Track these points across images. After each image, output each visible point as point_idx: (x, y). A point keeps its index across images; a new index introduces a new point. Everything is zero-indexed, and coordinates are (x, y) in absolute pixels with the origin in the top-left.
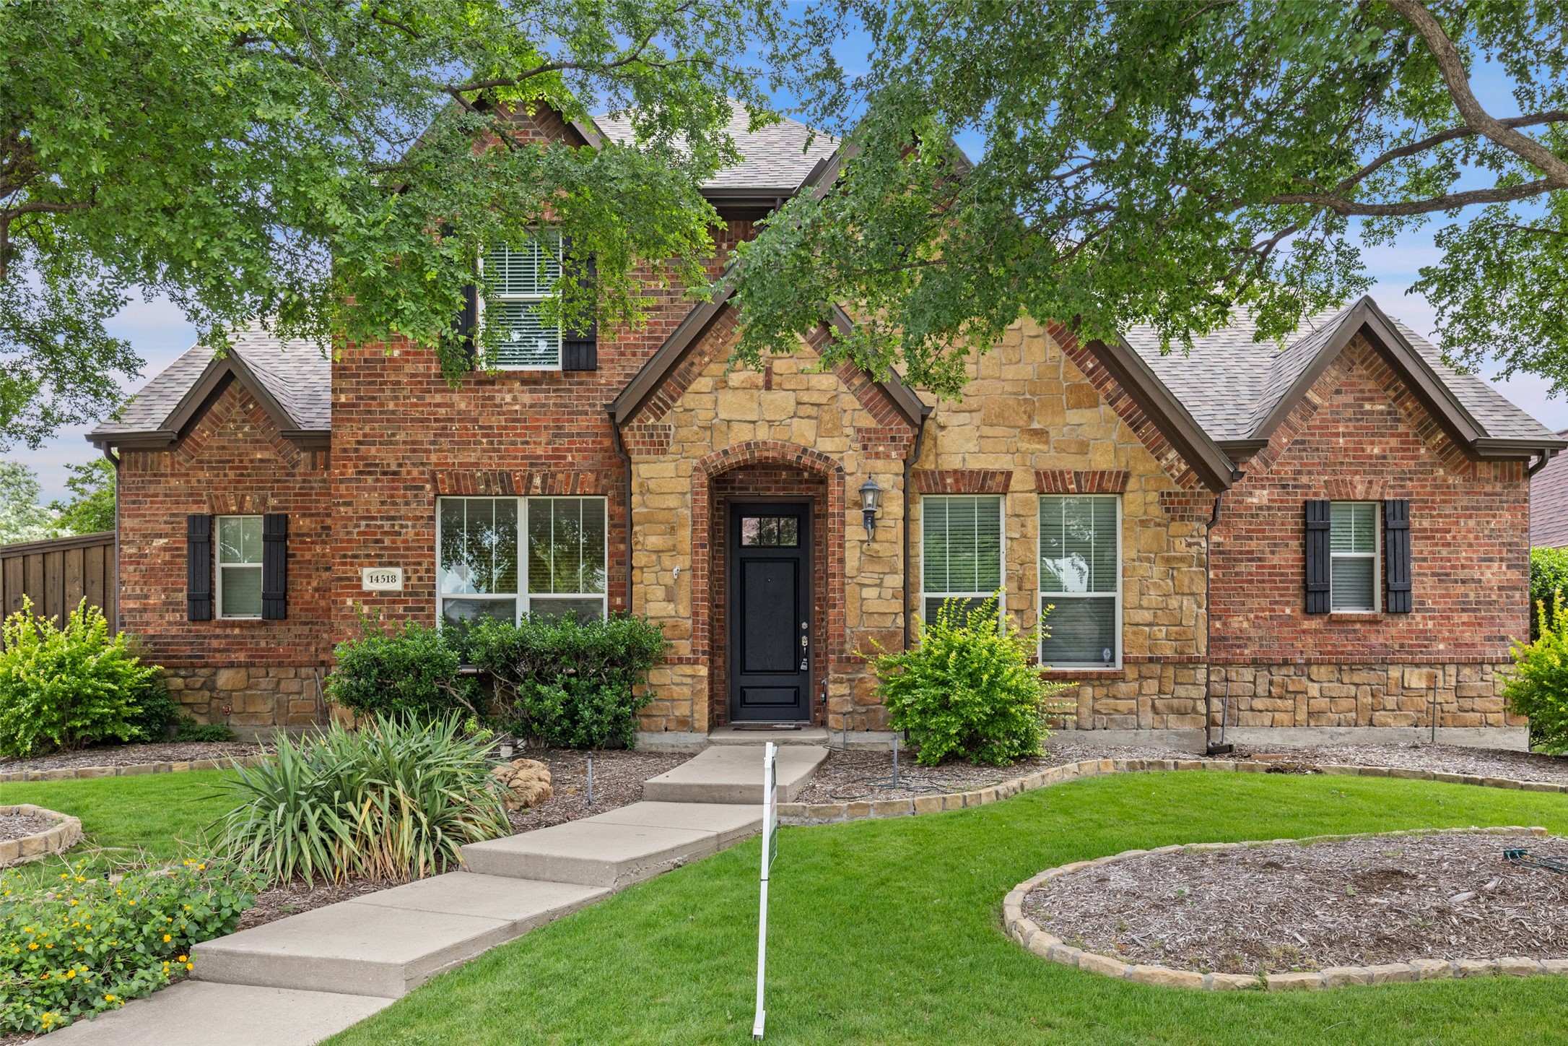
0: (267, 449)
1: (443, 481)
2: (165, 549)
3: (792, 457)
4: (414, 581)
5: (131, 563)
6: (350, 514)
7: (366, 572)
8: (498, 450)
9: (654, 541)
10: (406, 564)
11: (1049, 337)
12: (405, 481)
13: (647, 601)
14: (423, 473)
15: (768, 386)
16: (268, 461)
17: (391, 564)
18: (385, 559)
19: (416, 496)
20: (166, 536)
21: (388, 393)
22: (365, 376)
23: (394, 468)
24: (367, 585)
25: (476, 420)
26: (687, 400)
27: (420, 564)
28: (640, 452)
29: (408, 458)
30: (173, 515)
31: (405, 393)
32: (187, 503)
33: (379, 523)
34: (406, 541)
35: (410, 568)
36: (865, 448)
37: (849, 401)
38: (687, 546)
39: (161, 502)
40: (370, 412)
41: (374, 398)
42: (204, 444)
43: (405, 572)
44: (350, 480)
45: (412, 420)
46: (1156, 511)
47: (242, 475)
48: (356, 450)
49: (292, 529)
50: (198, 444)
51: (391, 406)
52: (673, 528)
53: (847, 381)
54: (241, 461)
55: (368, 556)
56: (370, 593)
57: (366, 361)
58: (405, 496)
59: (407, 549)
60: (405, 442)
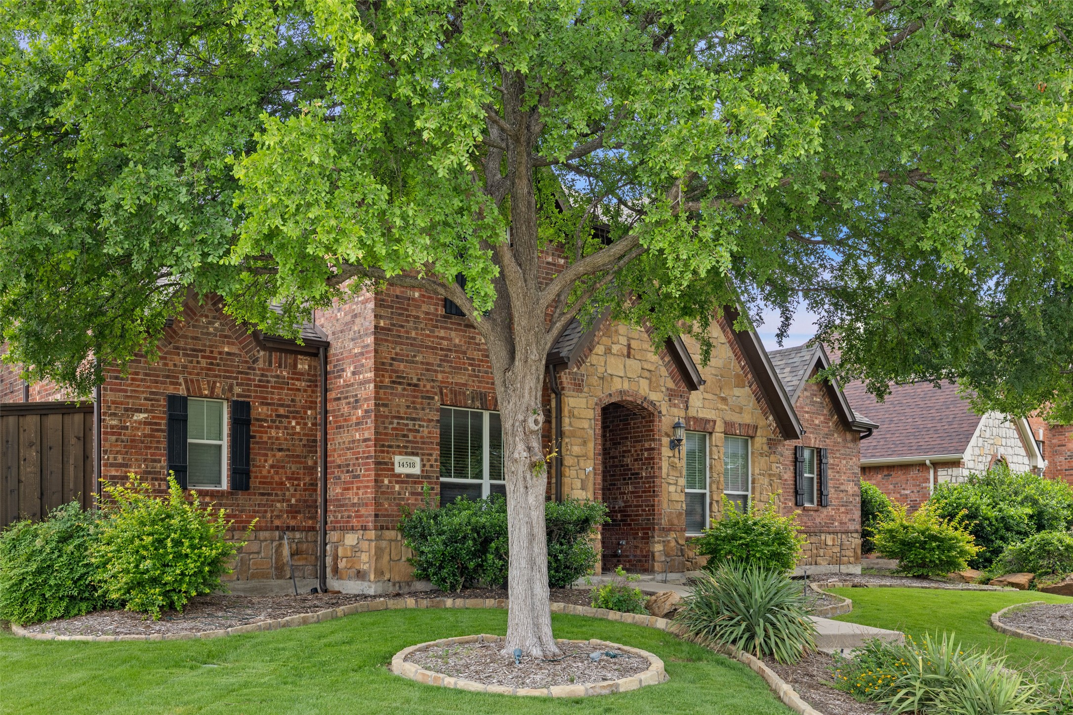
0: (233, 344)
1: (446, 395)
2: (146, 423)
3: (639, 402)
4: (428, 468)
5: (113, 434)
6: (387, 413)
7: (397, 459)
8: (477, 376)
9: (576, 449)
10: (423, 455)
11: (728, 345)
12: (422, 392)
13: (572, 489)
14: (433, 387)
15: (629, 357)
16: (234, 354)
17: (413, 454)
18: (409, 450)
19: (429, 404)
20: (146, 411)
21: (411, 324)
22: (397, 308)
23: (415, 381)
24: (398, 470)
25: (465, 353)
26: (593, 359)
27: (431, 455)
28: (569, 389)
29: (424, 375)
30: (152, 393)
31: (422, 326)
32: (164, 383)
33: (405, 422)
34: (422, 437)
35: (425, 457)
36: (670, 400)
37: (664, 371)
38: (591, 454)
39: (142, 380)
40: (399, 336)
41: (402, 326)
42: (181, 333)
43: (422, 460)
44: (386, 387)
45: (427, 347)
46: (766, 448)
47: (212, 364)
48: (391, 365)
49: (254, 414)
50: (175, 332)
51: (413, 334)
52: (585, 442)
53: (662, 359)
54: (212, 352)
55: (398, 446)
56: (399, 475)
57: (397, 297)
58: (422, 404)
59: (423, 443)
60: (422, 363)
